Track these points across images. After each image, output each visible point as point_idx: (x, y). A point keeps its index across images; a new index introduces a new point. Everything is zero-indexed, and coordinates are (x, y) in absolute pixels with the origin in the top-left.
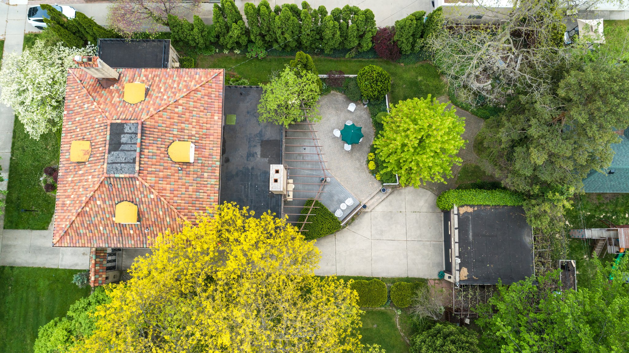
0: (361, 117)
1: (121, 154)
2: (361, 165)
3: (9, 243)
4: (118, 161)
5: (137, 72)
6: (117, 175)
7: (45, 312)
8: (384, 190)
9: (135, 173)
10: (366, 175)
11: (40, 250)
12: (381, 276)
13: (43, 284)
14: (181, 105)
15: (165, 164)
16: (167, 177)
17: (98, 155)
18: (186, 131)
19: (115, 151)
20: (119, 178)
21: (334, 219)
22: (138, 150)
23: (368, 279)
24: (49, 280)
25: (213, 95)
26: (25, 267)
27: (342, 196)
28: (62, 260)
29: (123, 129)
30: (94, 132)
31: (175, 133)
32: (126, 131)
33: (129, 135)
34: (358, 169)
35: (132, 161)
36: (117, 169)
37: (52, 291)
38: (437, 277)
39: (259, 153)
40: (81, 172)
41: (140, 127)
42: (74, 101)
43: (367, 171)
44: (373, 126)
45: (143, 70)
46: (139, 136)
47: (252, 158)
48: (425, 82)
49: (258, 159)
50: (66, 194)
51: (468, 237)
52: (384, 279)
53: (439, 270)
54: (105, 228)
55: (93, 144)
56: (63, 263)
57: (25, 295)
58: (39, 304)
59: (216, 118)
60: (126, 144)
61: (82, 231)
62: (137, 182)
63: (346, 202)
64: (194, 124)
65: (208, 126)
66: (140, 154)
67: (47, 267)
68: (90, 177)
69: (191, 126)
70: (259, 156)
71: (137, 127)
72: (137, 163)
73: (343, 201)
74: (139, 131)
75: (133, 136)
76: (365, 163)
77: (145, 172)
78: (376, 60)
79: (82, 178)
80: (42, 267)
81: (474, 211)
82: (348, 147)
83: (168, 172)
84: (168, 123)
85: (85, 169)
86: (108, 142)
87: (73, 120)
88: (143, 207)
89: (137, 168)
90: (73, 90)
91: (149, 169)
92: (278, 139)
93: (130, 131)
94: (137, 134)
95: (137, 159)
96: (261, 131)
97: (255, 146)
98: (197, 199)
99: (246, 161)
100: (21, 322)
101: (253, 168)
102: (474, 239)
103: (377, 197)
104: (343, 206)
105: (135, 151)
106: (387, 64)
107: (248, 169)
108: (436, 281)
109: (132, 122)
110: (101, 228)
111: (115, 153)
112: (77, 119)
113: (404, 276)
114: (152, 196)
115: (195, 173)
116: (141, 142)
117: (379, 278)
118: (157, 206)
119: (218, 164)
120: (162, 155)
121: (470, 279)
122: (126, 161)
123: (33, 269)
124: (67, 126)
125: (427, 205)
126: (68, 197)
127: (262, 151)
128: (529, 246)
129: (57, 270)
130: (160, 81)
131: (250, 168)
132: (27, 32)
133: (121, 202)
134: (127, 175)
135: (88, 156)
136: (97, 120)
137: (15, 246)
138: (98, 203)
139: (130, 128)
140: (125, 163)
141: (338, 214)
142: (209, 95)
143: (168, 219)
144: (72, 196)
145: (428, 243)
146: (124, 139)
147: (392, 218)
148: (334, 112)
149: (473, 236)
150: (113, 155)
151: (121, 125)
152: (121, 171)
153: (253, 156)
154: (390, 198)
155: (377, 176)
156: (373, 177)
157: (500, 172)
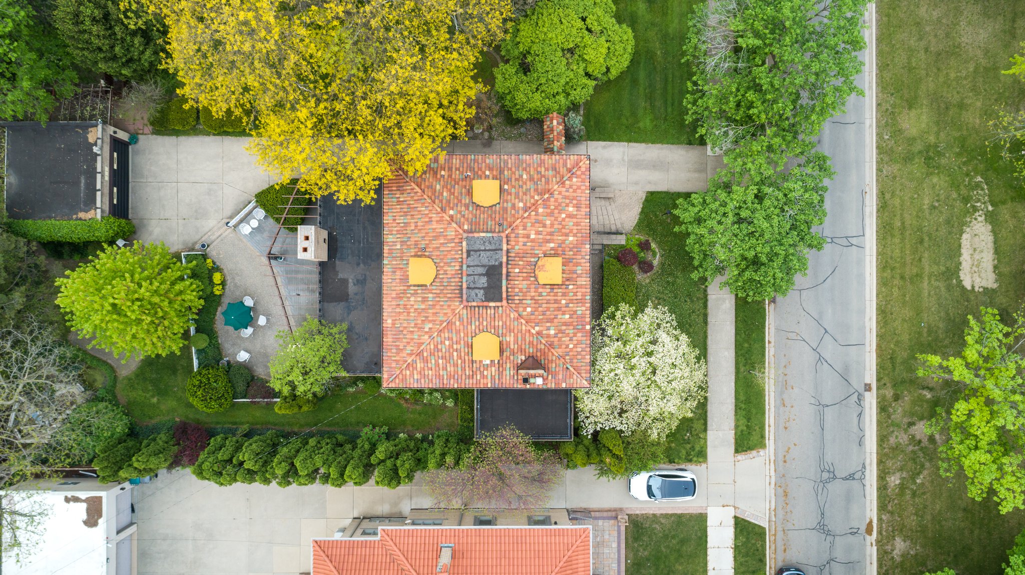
0: (234, 345)
1: (485, 261)
2: (233, 278)
3: (696, 175)
4: (488, 253)
5: (497, 382)
6: (490, 235)
7: (641, 89)
8: (203, 246)
9: (467, 238)
10: (226, 266)
11: (654, 166)
12: (212, 138)
13: (646, 122)
14: (426, 332)
15: (438, 253)
16: (436, 238)
17: (521, 263)
18: (420, 299)
19: (494, 266)
20: (487, 232)
21: (264, 206)
22: (465, 267)
23: (227, 133)
24: (639, 128)
25: (394, 351)
26: (673, 144)
27: (258, 237)
28: (624, 152)
29: (485, 294)
30: (533, 294)
31: (430, 295)
32: (482, 291)
33: (477, 286)
34: (237, 274)
35: (472, 253)
36: (490, 243)
37: (634, 114)
38: (140, 137)
39: (351, 285)
40: (552, 245)
41: (465, 297)
42: (575, 342)
43: (225, 271)
44: (216, 332)
45: (489, 386)
46: (465, 286)
47: (360, 278)
48: (148, 395)
49: (352, 277)
50: (575, 220)
51: (86, 181)
52: (208, 134)
53: (137, 146)
54: (521, 176)
55: (532, 279)
56: (622, 149)
57: (670, 110)
58: (650, 98)
59: (389, 321)
60: (480, 275)
61: (551, 173)
62: (466, 227)
63: (250, 230)
64: (412, 310)
65: (398, 310)
66: (462, 262)
67: (643, 145)
68: (533, 236)
69: (416, 307)
70: (350, 281)
71: (468, 296)
72: (464, 250)
73: (256, 230)
74: (464, 291)
75: (472, 285)
76: (228, 282)
77: (457, 241)
78: (212, 426)
79: (548, 237)
80: (650, 145)
81: (77, 214)
82: (249, 302)
83: (435, 244)
84: (438, 307)
85: (544, 249)
86: (504, 277)
87: (575, 316)
88: (467, 200)
89: (464, 244)
90: (579, 357)
91: (453, 245)
92: (326, 304)
93: (477, 291)
94: (468, 288)
95: (465, 256)
96: (349, 314)
97: (356, 294)
98: (405, 214)
99: (368, 273)
100: (671, 76)
101: (358, 264)
102: (79, 178)
103: (213, 238)
104: (254, 223)
105: (468, 266)
106: (198, 420)
107: (364, 263)
108: (141, 132)
109: (474, 304)
110: (525, 176)
111: (493, 263)
112: (567, 316)
113: (183, 139)
114: (451, 212)
115: (409, 247)
116: (462, 278)
117: (214, 135)
118: (449, 202)
119: (385, 262)
120: (442, 264)
121: (86, 128)
122: (478, 253)
123: (661, 142)
124: (584, 308)
125: (150, 229)
126: (570, 216)
127: (347, 287)
128: (11, 171)
129: (629, 141)
130: (463, 369)
131: (362, 265)
132: (704, 466)
133: (491, 207)
134: (476, 235)
135: (540, 263)
136: (529, 309)
137: (689, 171)
138: (521, 205)
139: (477, 295)
140: (480, 250)
141: (260, 213)
142: (399, 350)
143: (438, 187)
144: (563, 216)
145: (150, 180)
146: (483, 281)
147: (196, 211)
148: (269, 350)
149: (80, 182)
150: (496, 260)
151: (488, 299)
152: (484, 241)
153: (358, 281)
154: (197, 237)
155: (211, 265)
156: (218, 264)
157: (38, 263)
